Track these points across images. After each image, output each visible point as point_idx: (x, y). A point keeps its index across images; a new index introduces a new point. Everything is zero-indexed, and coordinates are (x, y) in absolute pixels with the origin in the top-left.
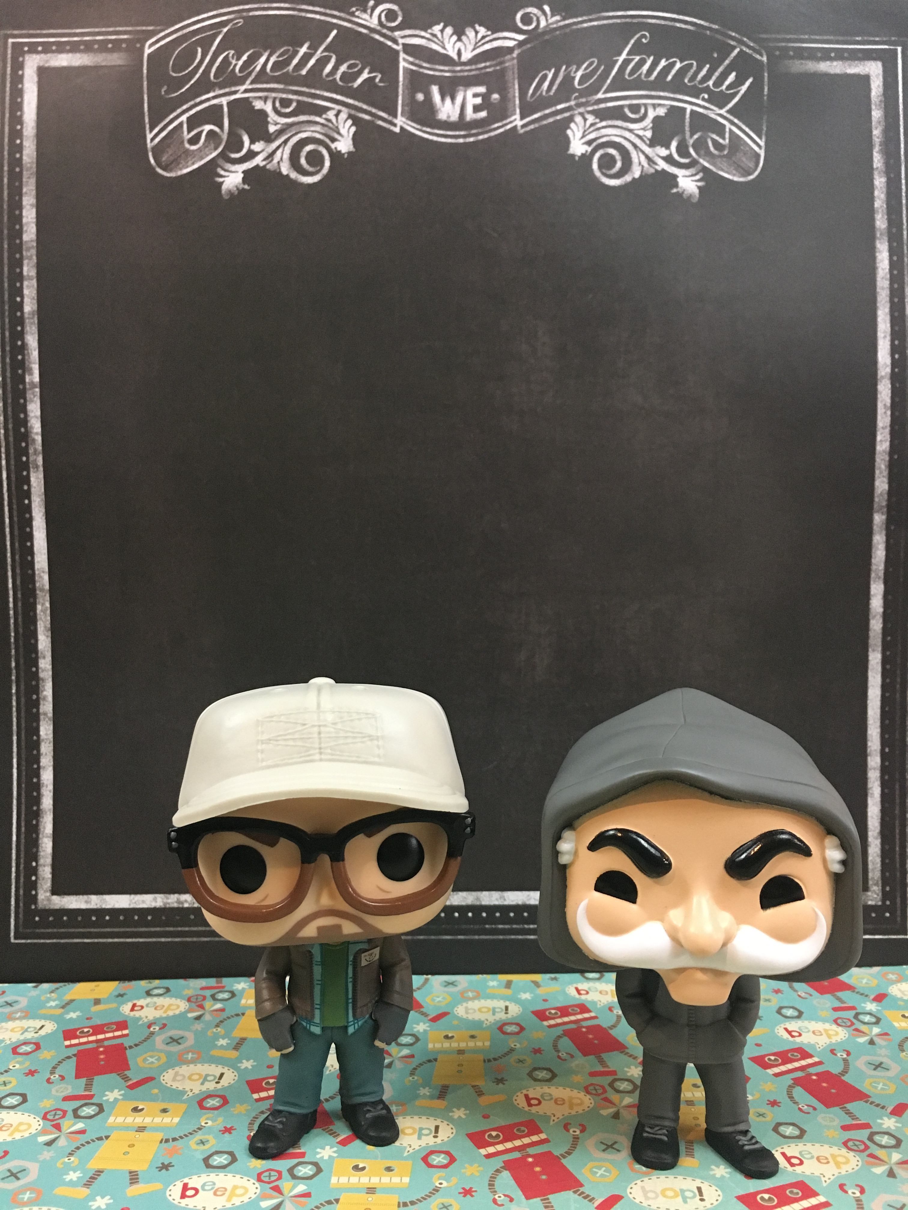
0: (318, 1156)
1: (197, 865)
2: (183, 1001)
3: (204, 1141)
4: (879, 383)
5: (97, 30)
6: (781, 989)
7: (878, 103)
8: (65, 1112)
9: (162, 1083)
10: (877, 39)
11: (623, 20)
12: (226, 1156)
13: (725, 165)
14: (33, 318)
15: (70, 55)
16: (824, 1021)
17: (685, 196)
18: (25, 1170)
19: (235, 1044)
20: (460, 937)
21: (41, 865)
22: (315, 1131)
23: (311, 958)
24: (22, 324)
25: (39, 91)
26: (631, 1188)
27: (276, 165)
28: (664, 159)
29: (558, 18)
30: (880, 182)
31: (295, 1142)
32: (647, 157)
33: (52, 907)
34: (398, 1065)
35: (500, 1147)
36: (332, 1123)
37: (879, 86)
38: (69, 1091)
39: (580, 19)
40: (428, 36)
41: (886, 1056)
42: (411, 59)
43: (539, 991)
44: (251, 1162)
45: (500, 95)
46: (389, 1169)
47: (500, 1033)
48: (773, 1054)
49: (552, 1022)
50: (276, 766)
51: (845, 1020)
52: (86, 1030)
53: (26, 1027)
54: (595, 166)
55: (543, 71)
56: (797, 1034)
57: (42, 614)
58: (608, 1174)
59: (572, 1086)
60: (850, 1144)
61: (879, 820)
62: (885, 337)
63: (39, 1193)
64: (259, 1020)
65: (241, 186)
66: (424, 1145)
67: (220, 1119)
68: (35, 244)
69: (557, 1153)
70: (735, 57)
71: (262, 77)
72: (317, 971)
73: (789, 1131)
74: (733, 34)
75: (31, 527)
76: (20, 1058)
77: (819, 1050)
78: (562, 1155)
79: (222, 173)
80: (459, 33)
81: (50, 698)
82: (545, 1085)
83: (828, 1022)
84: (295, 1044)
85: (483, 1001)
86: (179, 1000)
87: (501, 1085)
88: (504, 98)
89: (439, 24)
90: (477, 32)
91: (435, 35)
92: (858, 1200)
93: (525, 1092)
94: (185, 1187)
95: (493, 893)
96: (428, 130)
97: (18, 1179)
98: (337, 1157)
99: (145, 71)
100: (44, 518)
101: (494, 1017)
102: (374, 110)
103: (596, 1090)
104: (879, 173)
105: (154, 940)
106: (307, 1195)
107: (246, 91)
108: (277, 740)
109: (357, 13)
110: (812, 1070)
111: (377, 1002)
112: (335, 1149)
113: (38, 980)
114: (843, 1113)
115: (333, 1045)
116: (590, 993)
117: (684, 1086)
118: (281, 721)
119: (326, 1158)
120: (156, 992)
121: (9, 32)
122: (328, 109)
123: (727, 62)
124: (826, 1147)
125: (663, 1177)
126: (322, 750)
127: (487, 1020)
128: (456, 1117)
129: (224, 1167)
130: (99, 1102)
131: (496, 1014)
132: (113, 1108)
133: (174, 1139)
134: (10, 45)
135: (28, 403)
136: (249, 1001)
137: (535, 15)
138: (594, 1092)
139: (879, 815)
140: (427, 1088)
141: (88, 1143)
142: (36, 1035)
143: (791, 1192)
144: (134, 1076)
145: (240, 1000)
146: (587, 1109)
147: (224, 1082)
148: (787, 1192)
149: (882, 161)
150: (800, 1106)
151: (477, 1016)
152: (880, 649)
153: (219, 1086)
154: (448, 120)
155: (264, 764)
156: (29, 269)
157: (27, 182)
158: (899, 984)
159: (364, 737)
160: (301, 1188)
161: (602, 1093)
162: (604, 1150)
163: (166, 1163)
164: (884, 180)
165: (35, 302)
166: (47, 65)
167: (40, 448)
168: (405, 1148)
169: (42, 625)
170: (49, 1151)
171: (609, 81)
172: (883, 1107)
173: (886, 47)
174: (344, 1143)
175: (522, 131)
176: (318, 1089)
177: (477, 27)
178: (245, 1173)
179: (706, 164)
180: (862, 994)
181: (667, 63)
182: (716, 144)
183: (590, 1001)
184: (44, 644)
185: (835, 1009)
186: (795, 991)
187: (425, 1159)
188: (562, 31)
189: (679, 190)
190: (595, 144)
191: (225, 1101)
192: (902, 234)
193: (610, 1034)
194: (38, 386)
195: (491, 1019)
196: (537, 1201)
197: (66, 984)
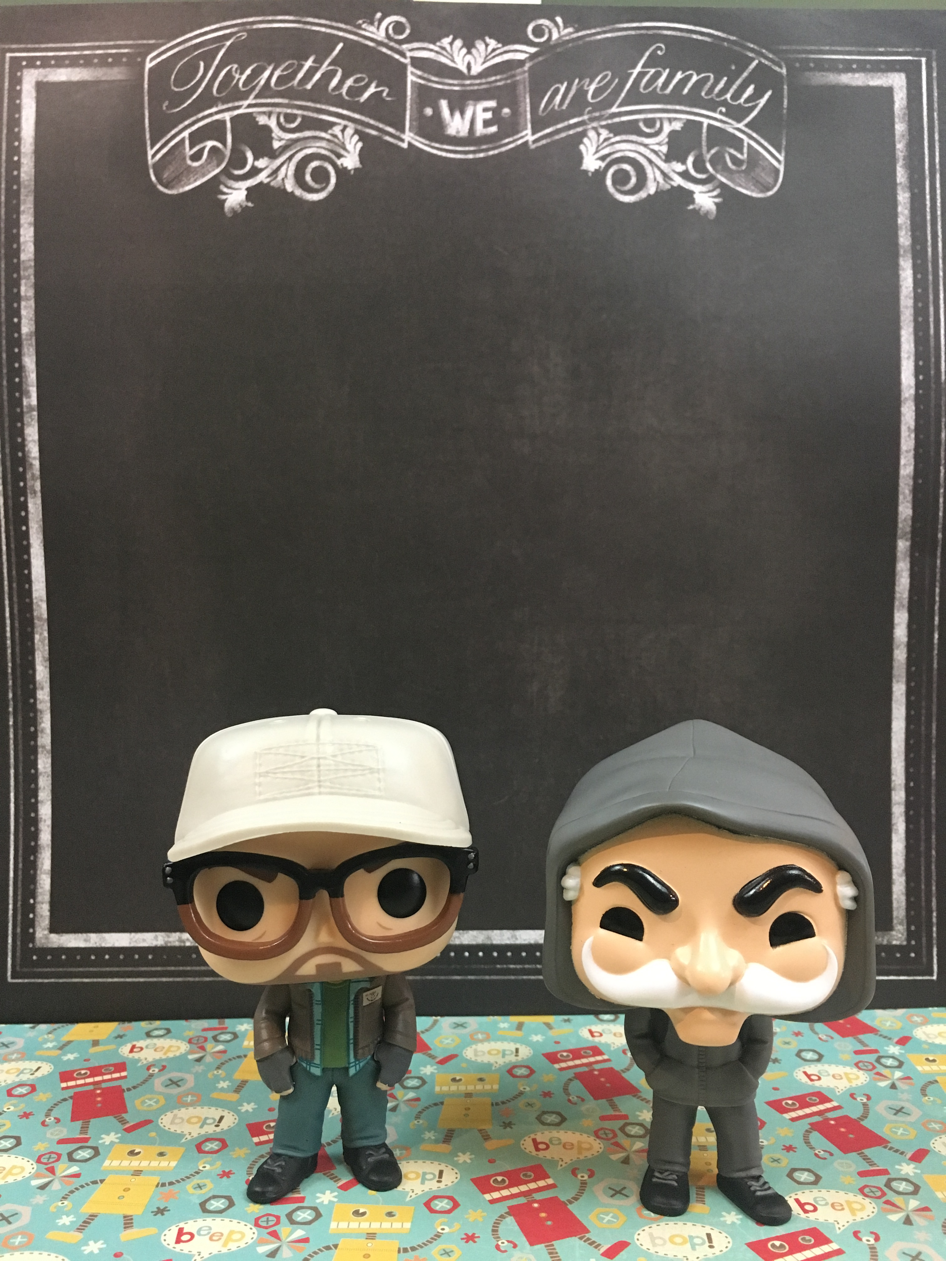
0: (318, 1201)
1: (192, 901)
2: (184, 1042)
3: (201, 1185)
4: (903, 404)
5: (97, 44)
6: (802, 1031)
7: (901, 116)
8: (59, 1156)
9: (160, 1127)
10: (901, 50)
11: (638, 32)
12: (223, 1200)
13: (743, 181)
14: (31, 339)
15: (69, 70)
16: (845, 1064)
17: (701, 213)
18: (17, 1214)
19: (236, 1086)
20: (470, 977)
21: (39, 903)
22: (315, 1176)
23: (312, 997)
24: (20, 346)
25: (37, 106)
26: (639, 1234)
27: (281, 182)
28: (680, 174)
29: (570, 30)
30: (903, 197)
31: (294, 1186)
32: (663, 172)
33: (50, 946)
34: (403, 1108)
35: (505, 1193)
36: (333, 1167)
37: (902, 99)
38: (64, 1133)
39: (593, 31)
40: (437, 49)
41: (908, 1100)
42: (419, 73)
43: (551, 1033)
44: (249, 1206)
45: (511, 109)
46: (390, 1214)
47: (509, 1076)
48: (790, 1099)
49: (563, 1065)
50: (275, 799)
51: (866, 1064)
52: (83, 1072)
53: (22, 1069)
54: (609, 182)
55: (555, 84)
56: (816, 1078)
57: (40, 643)
58: (615, 1220)
59: (582, 1131)
60: (866, 1190)
61: (904, 857)
62: (908, 358)
63: (31, 1238)
64: (257, 1061)
65: (245, 204)
66: (427, 1190)
67: (219, 1164)
68: (32, 264)
69: (563, 1198)
70: (754, 70)
71: (266, 90)
72: (318, 1011)
73: (804, 1177)
74: (752, 46)
75: (29, 554)
76: (14, 1100)
77: (838, 1094)
78: (569, 1201)
79: (225, 190)
80: (469, 46)
81: (48, 731)
82: (555, 1130)
83: (848, 1065)
84: (294, 1086)
85: (493, 1043)
86: (179, 1041)
87: (508, 1129)
88: (516, 112)
89: (448, 36)
90: (487, 45)
91: (443, 48)
92: (872, 1248)
93: (533, 1136)
94: (181, 1232)
95: (505, 931)
96: (437, 145)
97: (10, 1223)
98: (337, 1202)
99: (146, 86)
100: (42, 545)
101: (504, 1060)
102: (381, 126)
103: (606, 1134)
104: (903, 189)
105: (155, 979)
106: (306, 1240)
107: (250, 106)
108: (275, 773)
109: (364, 26)
110: (830, 1115)
111: (379, 1042)
112: (336, 1194)
113: (36, 1020)
114: (861, 1159)
115: (334, 1089)
116: (604, 1035)
117: (695, 1130)
118: (279, 754)
119: (326, 1202)
120: (156, 1033)
121: (7, 47)
122: (332, 125)
123: (745, 74)
124: (842, 1193)
125: (671, 1224)
126: (321, 783)
127: (496, 1063)
128: (461, 1162)
129: (221, 1212)
130: (94, 1145)
131: (506, 1057)
132: (110, 1151)
133: (171, 1183)
134: (7, 60)
135: (25, 427)
136: (249, 1043)
137: (546, 26)
138: (604, 1136)
139: (904, 852)
140: (433, 1132)
141: (82, 1186)
142: (32, 1077)
143: (803, 1239)
144: (131, 1118)
145: (243, 1042)
146: (596, 1154)
147: (224, 1125)
148: (800, 1239)
149: (906, 176)
150: (817, 1152)
151: (486, 1059)
152: (904, 680)
153: (218, 1130)
154: (457, 135)
155: (262, 797)
156: (27, 289)
157: (25, 200)
158: (924, 1027)
159: (364, 770)
160: (300, 1233)
161: (613, 1138)
162: (612, 1196)
163: (162, 1208)
164: (907, 195)
165: (33, 323)
166: (45, 80)
167: (37, 472)
168: (408, 1192)
169: (40, 655)
170: (41, 1195)
171: (623, 95)
172: (902, 1153)
173: (910, 58)
174: (344, 1188)
175: (533, 147)
176: (319, 1133)
177: (488, 40)
178: (242, 1217)
179: (724, 180)
180: (885, 1037)
181: (683, 75)
182: (734, 159)
183: (603, 1044)
184: (42, 675)
185: (857, 1052)
186: (816, 1033)
187: (427, 1204)
188: (575, 44)
189: (697, 207)
190: (608, 160)
191: (224, 1144)
192: (927, 252)
193: (623, 1078)
194: (36, 409)
195: (501, 1061)
196: (541, 1247)
197: (64, 1025)
